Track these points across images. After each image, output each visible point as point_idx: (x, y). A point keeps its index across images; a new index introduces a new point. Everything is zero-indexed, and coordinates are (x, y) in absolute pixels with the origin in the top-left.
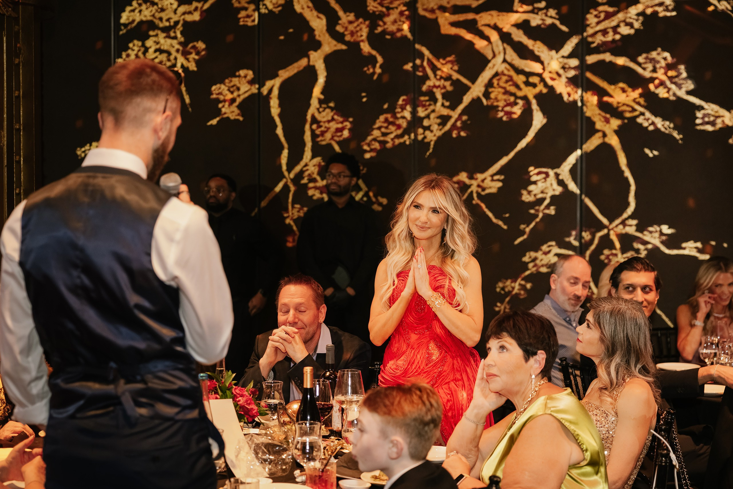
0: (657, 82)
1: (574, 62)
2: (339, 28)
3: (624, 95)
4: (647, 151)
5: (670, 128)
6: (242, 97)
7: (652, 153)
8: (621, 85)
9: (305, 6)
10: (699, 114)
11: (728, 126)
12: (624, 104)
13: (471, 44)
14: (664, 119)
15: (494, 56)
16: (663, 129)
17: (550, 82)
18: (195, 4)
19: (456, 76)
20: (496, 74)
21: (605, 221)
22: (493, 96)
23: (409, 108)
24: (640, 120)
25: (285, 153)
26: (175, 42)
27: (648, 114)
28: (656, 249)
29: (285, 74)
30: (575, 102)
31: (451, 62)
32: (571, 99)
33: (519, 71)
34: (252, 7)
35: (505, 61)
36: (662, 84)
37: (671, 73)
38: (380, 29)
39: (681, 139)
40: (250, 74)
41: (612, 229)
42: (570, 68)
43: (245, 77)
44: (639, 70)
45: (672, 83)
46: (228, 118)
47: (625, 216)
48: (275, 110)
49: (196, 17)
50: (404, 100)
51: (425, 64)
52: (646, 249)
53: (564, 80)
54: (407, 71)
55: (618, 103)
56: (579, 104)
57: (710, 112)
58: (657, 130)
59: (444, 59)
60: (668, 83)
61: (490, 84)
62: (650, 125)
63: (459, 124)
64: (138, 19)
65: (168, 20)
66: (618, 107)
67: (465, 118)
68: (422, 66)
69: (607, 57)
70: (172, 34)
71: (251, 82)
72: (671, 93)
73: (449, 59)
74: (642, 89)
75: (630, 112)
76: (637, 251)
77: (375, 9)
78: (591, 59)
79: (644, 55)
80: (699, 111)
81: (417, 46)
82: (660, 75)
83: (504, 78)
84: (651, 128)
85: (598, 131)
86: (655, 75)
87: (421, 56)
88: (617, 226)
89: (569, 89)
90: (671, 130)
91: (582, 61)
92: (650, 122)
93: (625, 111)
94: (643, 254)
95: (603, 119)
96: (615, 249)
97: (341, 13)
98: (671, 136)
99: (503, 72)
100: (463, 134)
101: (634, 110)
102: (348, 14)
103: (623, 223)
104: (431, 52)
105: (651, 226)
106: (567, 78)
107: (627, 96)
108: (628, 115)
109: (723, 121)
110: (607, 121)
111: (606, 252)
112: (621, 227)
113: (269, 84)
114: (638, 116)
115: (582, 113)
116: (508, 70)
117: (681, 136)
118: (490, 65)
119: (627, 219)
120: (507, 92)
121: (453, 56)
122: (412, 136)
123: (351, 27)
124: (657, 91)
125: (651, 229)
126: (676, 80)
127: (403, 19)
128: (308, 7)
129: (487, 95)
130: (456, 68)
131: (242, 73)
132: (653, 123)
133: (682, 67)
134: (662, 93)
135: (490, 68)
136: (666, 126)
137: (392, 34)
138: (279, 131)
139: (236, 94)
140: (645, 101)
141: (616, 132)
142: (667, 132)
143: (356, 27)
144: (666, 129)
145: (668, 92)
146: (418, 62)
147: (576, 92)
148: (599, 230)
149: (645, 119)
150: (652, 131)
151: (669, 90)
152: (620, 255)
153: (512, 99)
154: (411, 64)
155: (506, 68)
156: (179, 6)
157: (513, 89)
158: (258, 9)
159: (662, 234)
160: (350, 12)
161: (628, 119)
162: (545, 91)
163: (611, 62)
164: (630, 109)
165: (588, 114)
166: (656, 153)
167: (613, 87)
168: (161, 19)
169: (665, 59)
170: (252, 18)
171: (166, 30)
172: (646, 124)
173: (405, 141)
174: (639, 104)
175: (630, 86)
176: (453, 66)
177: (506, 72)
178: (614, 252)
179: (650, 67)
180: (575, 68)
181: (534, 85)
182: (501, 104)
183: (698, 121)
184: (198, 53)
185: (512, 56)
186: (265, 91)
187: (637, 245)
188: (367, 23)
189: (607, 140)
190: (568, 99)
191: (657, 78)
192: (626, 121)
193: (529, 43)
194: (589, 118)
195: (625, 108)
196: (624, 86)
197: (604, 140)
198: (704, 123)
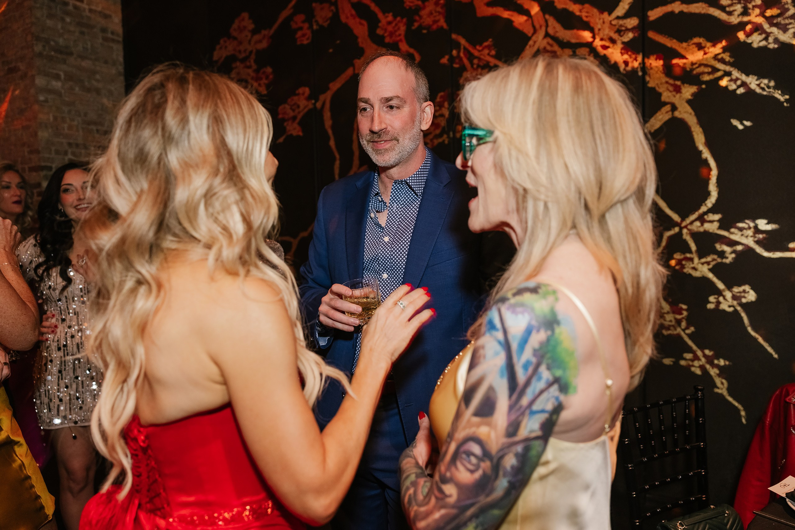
0: (749, 27)
1: (633, 22)
2: (379, 32)
3: (701, 53)
4: (735, 122)
5: (769, 87)
6: (301, 114)
7: (742, 124)
8: (696, 40)
9: (349, 15)
12: (700, 65)
13: (509, 22)
14: (760, 76)
15: (535, 31)
16: (758, 91)
17: (602, 52)
18: (264, 32)
19: (493, 61)
21: (676, 217)
23: (446, 104)
24: (724, 83)
25: (337, 163)
26: (250, 71)
27: (736, 74)
28: (749, 251)
29: (335, 86)
30: (634, 71)
31: (488, 47)
32: (629, 68)
33: (564, 45)
34: (306, 25)
35: (547, 35)
36: (758, 28)
37: (770, 12)
38: (416, 25)
39: (786, 100)
40: (307, 90)
41: (686, 227)
42: (628, 30)
43: (303, 94)
44: (723, 16)
45: (772, 25)
46: (291, 135)
47: (703, 209)
48: (328, 123)
49: (264, 45)
50: (441, 97)
51: (462, 55)
52: (734, 252)
53: (619, 46)
54: (444, 65)
55: (693, 64)
56: (640, 74)
58: (750, 92)
59: (481, 45)
60: (766, 26)
62: (739, 87)
64: (224, 55)
65: (245, 51)
66: (692, 70)
68: (458, 56)
69: (677, 7)
70: (248, 64)
71: (309, 98)
72: (771, 40)
73: (486, 44)
74: (726, 41)
75: (709, 73)
76: (722, 254)
77: (411, 4)
78: (654, 14)
81: (454, 36)
82: (755, 17)
84: (741, 91)
85: (665, 104)
86: (746, 19)
87: (457, 46)
88: (692, 223)
89: (626, 57)
90: (771, 90)
91: (643, 18)
92: (739, 83)
93: (703, 73)
94: (730, 258)
95: (671, 88)
96: (690, 252)
97: (380, 15)
98: (770, 98)
99: (545, 48)
101: (715, 70)
102: (387, 15)
103: (701, 219)
104: (468, 40)
105: (742, 221)
106: (623, 43)
107: (705, 54)
108: (706, 78)
110: (678, 90)
111: (678, 256)
112: (698, 223)
113: (322, 97)
114: (721, 78)
115: (644, 83)
116: (551, 46)
117: (787, 97)
118: (531, 43)
119: (706, 213)
121: (491, 40)
122: (451, 134)
123: (390, 28)
124: (749, 41)
125: (741, 225)
126: (780, 20)
127: (439, 9)
128: (352, 15)
130: (493, 53)
131: (301, 90)
132: (744, 84)
133: (788, 1)
134: (756, 40)
135: (530, 46)
136: (762, 85)
137: (428, 27)
138: (332, 143)
139: (297, 111)
140: (730, 56)
141: (689, 102)
142: (765, 93)
143: (394, 27)
144: (763, 89)
145: (766, 39)
146: (454, 52)
147: (636, 59)
148: (669, 229)
149: (731, 80)
150: (742, 95)
151: (768, 35)
152: (696, 260)
154: (447, 57)
155: (548, 43)
156: (252, 37)
158: (311, 27)
159: (757, 230)
160: (389, 12)
161: (707, 83)
163: (681, 12)
164: (710, 70)
165: (652, 84)
166: (748, 124)
167: (685, 45)
168: (240, 52)
170: (307, 37)
171: (243, 60)
172: (733, 87)
173: (444, 141)
174: (722, 61)
175: (708, 40)
176: (490, 51)
177: (549, 48)
178: (688, 255)
179: (738, 9)
180: (632, 30)
184: (267, 78)
185: (555, 27)
186: (319, 105)
187: (719, 247)
188: (405, 20)
189: (677, 114)
190: (625, 69)
191: (749, 22)
192: (704, 86)
193: (575, 8)
194: (653, 89)
195: (702, 69)
196: (701, 40)
197: (673, 114)
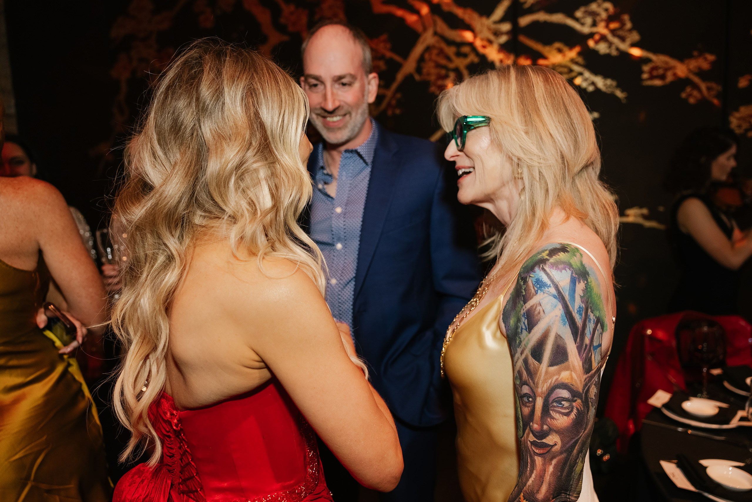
0: (597, 37)
1: (506, 27)
2: (282, 21)
3: (560, 55)
5: (612, 86)
8: (557, 45)
10: (646, 68)
11: (680, 78)
12: (560, 66)
13: (402, 20)
14: (605, 76)
15: (425, 29)
16: (604, 89)
17: (481, 50)
18: (165, 14)
19: (389, 54)
20: (428, 49)
22: (425, 71)
24: (578, 81)
27: (587, 74)
31: (385, 40)
33: (450, 42)
34: (209, 10)
35: (435, 33)
36: (603, 38)
37: (613, 26)
38: (317, 16)
39: (624, 98)
42: (502, 33)
44: (577, 26)
45: (614, 36)
49: (165, 26)
53: (495, 47)
55: (554, 64)
57: (659, 64)
58: (597, 90)
59: (377, 39)
60: (610, 37)
61: (421, 60)
62: (589, 85)
63: (394, 102)
64: (123, 34)
65: (145, 30)
67: (399, 96)
69: (541, 16)
70: (149, 43)
72: (613, 47)
73: (382, 38)
74: (580, 47)
75: (567, 73)
78: (524, 21)
79: (582, 9)
80: (646, 64)
82: (601, 29)
83: (435, 52)
84: (591, 88)
86: (595, 30)
89: (501, 56)
90: (614, 89)
91: (515, 24)
92: (590, 82)
97: (283, 6)
98: (612, 96)
99: (434, 45)
100: (398, 111)
101: (571, 70)
102: (289, 5)
106: (499, 44)
107: (564, 56)
109: (674, 73)
114: (575, 77)
116: (439, 43)
117: (625, 95)
118: (421, 40)
120: (438, 66)
121: (386, 34)
123: (293, 18)
124: (597, 47)
126: (620, 32)
127: (338, 3)
128: (256, 4)
129: (419, 70)
130: (389, 46)
132: (593, 83)
133: (626, 17)
134: (602, 48)
135: (421, 43)
136: (607, 85)
140: (583, 60)
142: (609, 92)
143: (296, 18)
144: (607, 88)
145: (610, 47)
147: (509, 58)
149: (583, 80)
150: (592, 93)
151: (610, 44)
153: (443, 72)
155: (437, 41)
156: (152, 17)
157: (443, 62)
158: (214, 11)
160: (291, 3)
162: (476, 60)
163: (546, 22)
164: (567, 70)
166: (597, 115)
167: (548, 48)
168: (139, 31)
169: (606, 10)
170: (210, 21)
171: (143, 40)
172: (585, 85)
174: (577, 63)
175: (567, 45)
176: (386, 45)
177: (437, 45)
179: (589, 20)
180: (507, 33)
181: (465, 56)
182: (433, 78)
183: (645, 76)
185: (442, 27)
188: (306, 12)
191: (597, 33)
193: (459, 12)
196: (560, 45)
198: (652, 78)
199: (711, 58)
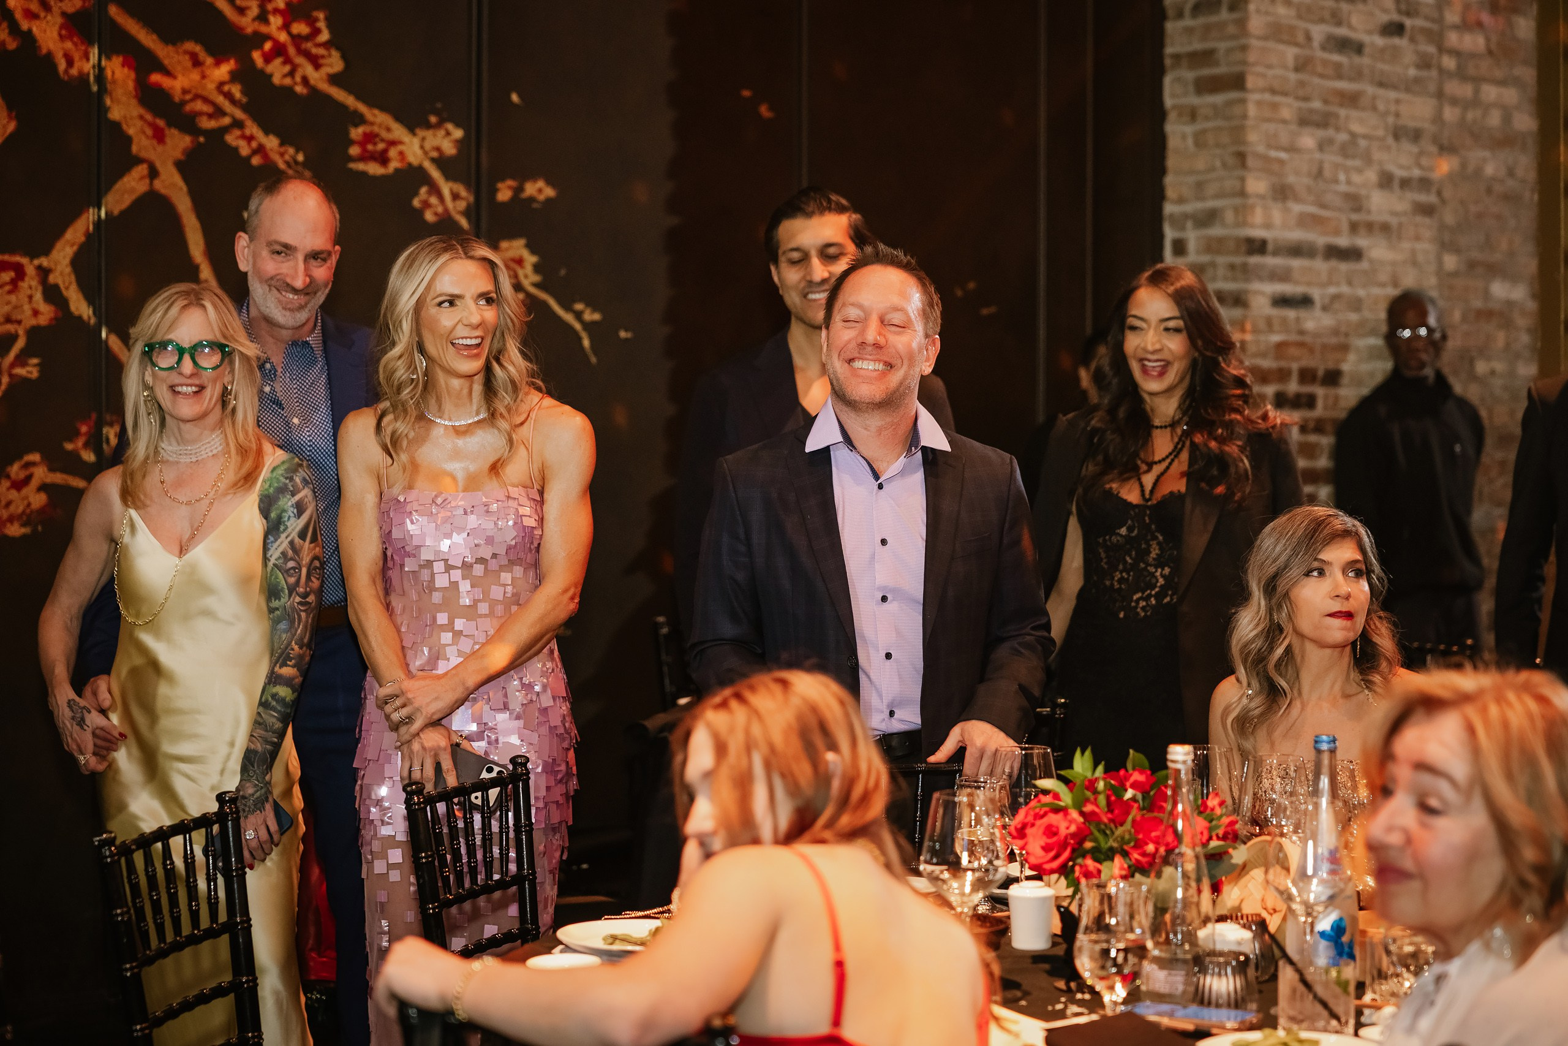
0: (268, 46)
3: (195, 76)
5: (296, 163)
8: (190, 46)
10: (356, 134)
11: (410, 165)
12: (196, 97)
16: (283, 165)
17: (24, 23)
24: (231, 139)
27: (252, 129)
30: (83, 80)
32: (74, 72)
36: (279, 50)
37: (298, 27)
44: (232, 14)
45: (299, 51)
55: (185, 91)
56: (94, 87)
57: (377, 129)
58: (270, 166)
60: (292, 51)
62: (255, 152)
66: (183, 103)
72: (298, 76)
74: (236, 62)
75: (210, 116)
80: (356, 126)
82: (276, 29)
84: (256, 161)
85: (139, 161)
86: (264, 29)
89: (68, 45)
90: (300, 168)
92: (254, 144)
93: (201, 114)
95: (149, 132)
101: (219, 112)
106: (63, 15)
107: (204, 76)
108: (206, 124)
109: (401, 153)
110: (159, 136)
114: (228, 129)
115: (103, 109)
124: (269, 69)
126: (309, 45)
132: (261, 150)
133: (321, 17)
134: (277, 71)
136: (287, 157)
140: (243, 92)
141: (180, 165)
144: (288, 164)
145: (292, 74)
147: (86, 55)
149: (243, 137)
150: (260, 170)
151: (293, 67)
161: (207, 133)
162: (12, 43)
164: (211, 109)
165: (115, 114)
167: (171, 50)
172: (245, 151)
174: (229, 96)
175: (210, 51)
179: (253, 6)
183: (354, 151)
189: (158, 184)
190: (66, 71)
191: (268, 37)
192: (202, 139)
194: (116, 126)
195: (199, 106)
196: (198, 48)
197: (151, 184)
198: (365, 157)
199: (458, 133)
